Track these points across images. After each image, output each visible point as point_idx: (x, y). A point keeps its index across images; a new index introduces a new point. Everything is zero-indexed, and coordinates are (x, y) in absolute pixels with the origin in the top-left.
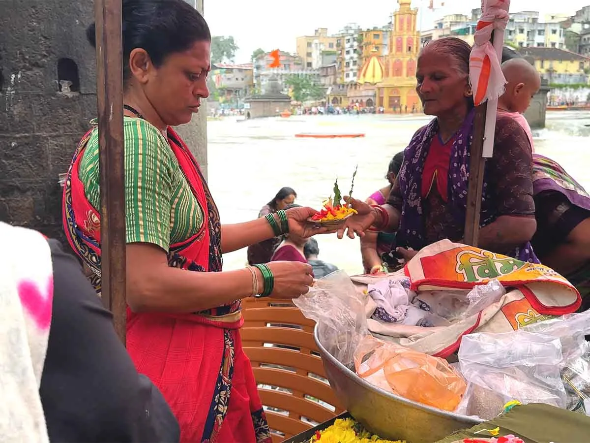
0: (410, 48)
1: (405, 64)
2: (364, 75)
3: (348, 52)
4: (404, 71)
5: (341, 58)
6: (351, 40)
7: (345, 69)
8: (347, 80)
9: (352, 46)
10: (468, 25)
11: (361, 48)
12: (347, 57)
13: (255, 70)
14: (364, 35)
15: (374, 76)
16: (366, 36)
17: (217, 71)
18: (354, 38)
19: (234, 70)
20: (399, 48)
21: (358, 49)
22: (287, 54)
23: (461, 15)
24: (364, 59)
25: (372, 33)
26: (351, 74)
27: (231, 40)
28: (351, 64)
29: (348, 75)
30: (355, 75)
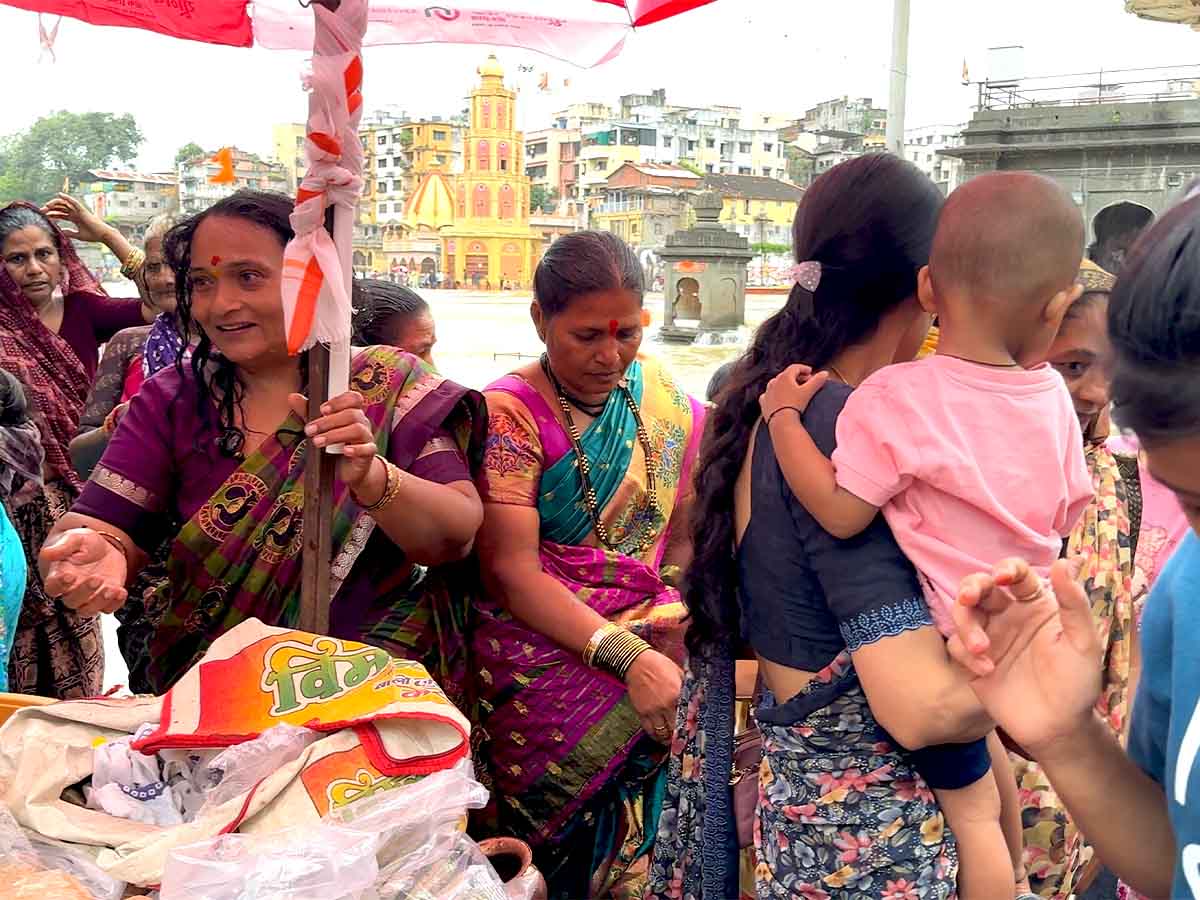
0: (503, 162)
1: (494, 196)
2: (416, 211)
3: (383, 163)
4: (495, 208)
5: (369, 173)
6: (389, 140)
7: (377, 196)
8: (382, 219)
9: (390, 152)
10: (613, 126)
11: (410, 155)
12: (381, 173)
13: (183, 188)
14: (415, 131)
15: (436, 214)
16: (418, 133)
17: (98, 186)
18: (394, 136)
19: (136, 186)
20: (484, 163)
21: (404, 158)
22: (253, 159)
23: (600, 107)
24: (416, 177)
25: (431, 128)
26: (390, 205)
27: (130, 123)
28: (390, 186)
29: (383, 208)
30: (397, 209)
